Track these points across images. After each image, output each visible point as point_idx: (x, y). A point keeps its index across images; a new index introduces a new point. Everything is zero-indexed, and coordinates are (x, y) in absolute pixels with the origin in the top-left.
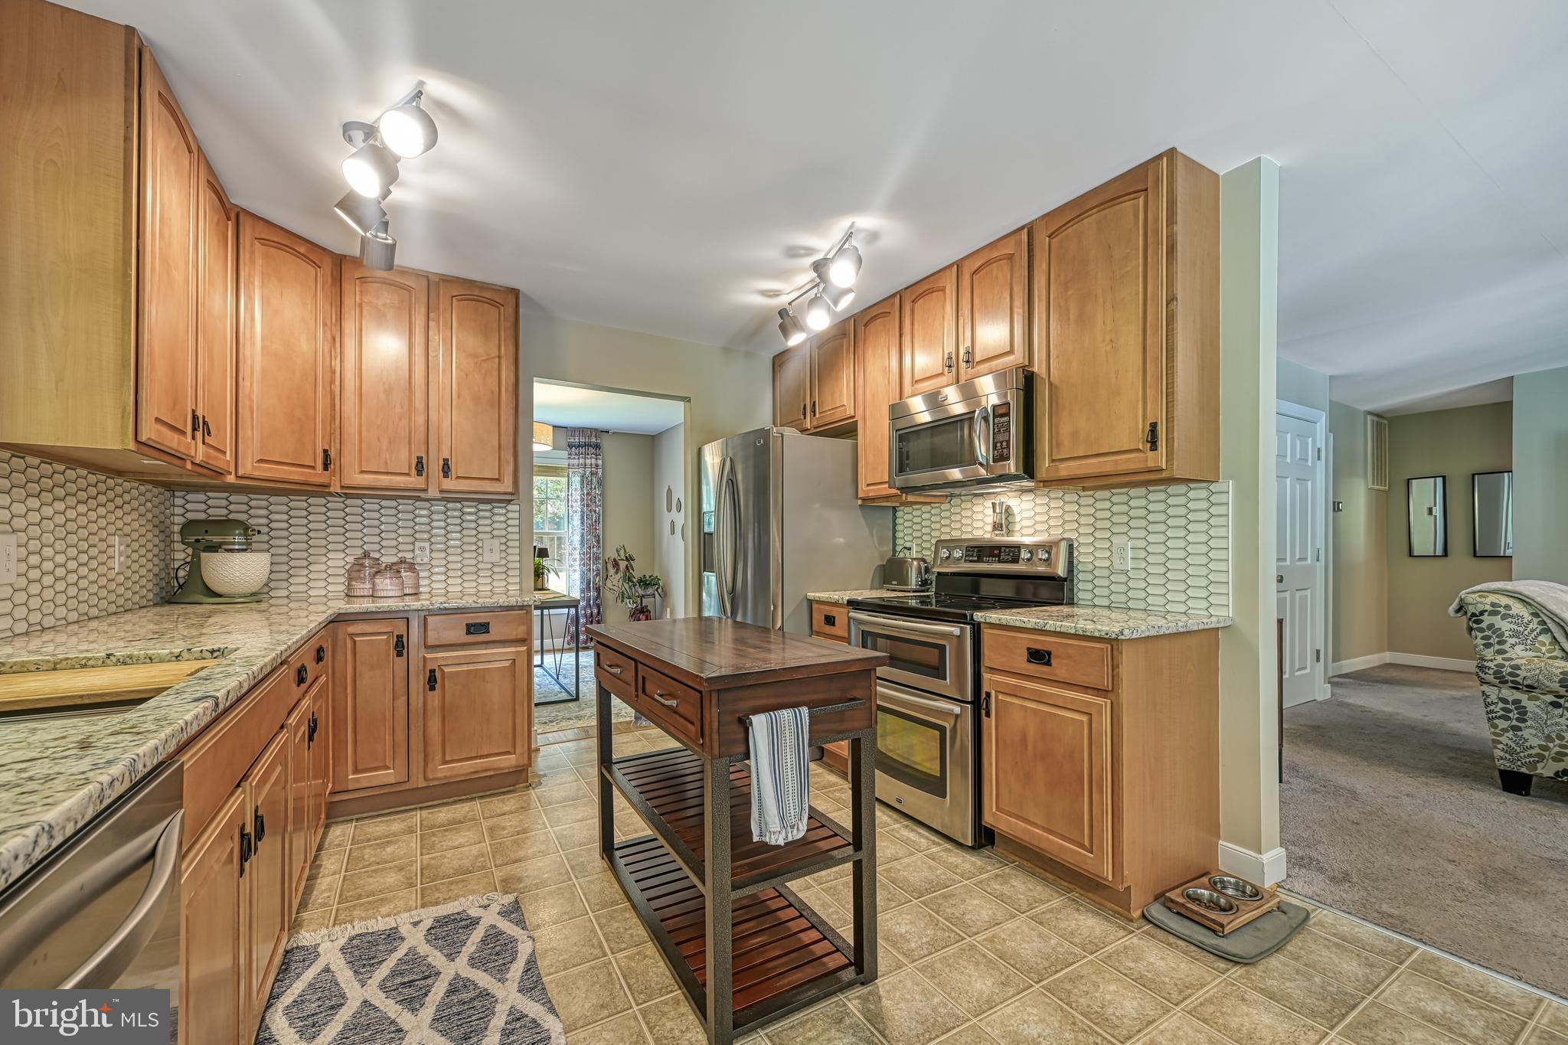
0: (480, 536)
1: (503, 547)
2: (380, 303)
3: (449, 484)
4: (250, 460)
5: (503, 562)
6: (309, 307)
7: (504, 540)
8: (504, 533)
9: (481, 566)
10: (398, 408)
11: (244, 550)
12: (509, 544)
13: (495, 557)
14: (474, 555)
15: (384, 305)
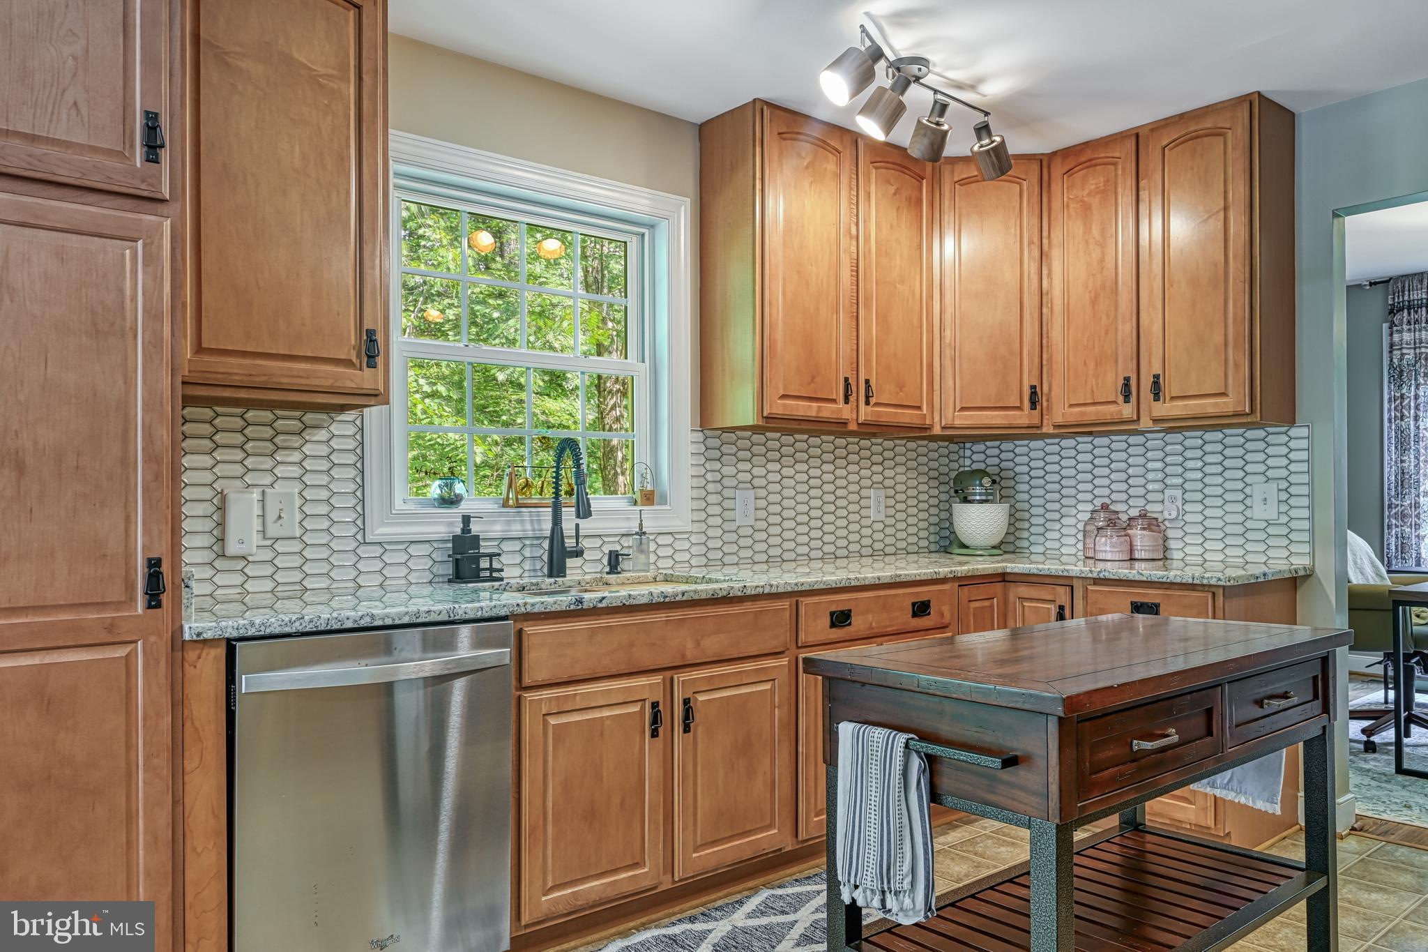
0: (1248, 479)
1: (1284, 496)
2: (1085, 193)
3: (1163, 409)
4: (951, 410)
5: (1284, 519)
6: (1013, 230)
7: (1284, 485)
8: (1284, 473)
9: (1249, 524)
10: (1104, 318)
11: (986, 501)
12: (1292, 490)
13: (1271, 512)
14: (1241, 507)
15: (1089, 194)
